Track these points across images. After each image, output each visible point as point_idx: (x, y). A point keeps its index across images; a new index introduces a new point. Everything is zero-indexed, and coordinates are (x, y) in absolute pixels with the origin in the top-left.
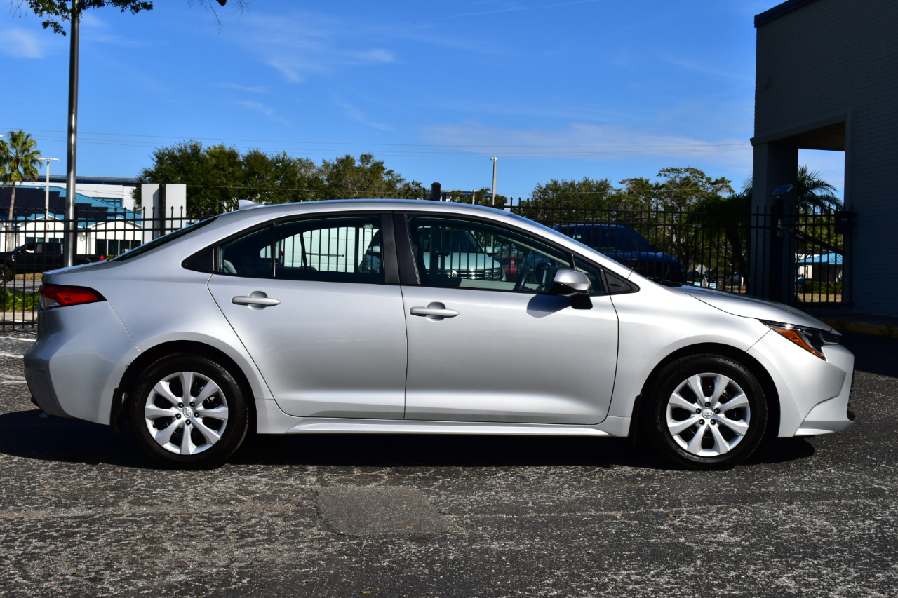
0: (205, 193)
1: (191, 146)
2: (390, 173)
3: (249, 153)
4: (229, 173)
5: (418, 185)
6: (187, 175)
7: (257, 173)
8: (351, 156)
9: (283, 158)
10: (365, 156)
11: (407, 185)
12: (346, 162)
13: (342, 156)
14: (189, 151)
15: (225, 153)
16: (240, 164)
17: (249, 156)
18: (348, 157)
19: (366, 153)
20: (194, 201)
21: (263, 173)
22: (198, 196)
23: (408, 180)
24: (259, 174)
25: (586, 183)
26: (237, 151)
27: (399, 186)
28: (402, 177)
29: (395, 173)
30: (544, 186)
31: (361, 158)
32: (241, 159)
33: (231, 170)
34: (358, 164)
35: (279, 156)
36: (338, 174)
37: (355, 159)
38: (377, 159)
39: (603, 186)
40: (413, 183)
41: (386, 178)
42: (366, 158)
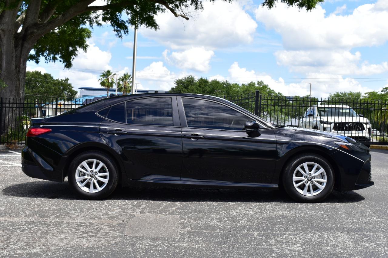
9: (226, 83)
25: (351, 94)
34: (257, 85)
38: (265, 83)
39: (359, 95)
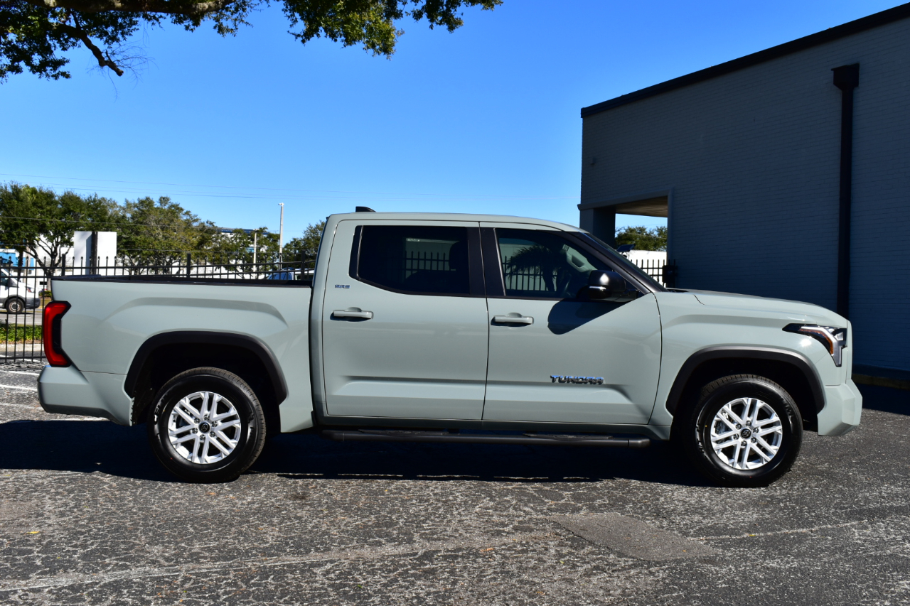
0: (25, 227)
1: (12, 186)
2: (187, 213)
3: (63, 194)
4: (47, 211)
5: (211, 224)
6: (8, 211)
7: (72, 211)
8: (151, 198)
10: (164, 198)
11: (203, 224)
12: (147, 203)
13: (143, 197)
14: (10, 190)
15: (43, 194)
16: (56, 203)
17: (64, 196)
18: (148, 199)
19: (164, 196)
20: (15, 234)
21: (77, 211)
22: (19, 230)
23: (204, 220)
24: (74, 212)
26: (54, 192)
27: (195, 224)
28: (198, 217)
29: (193, 213)
30: (314, 226)
31: (160, 200)
32: (57, 198)
33: (48, 208)
34: (157, 205)
35: (91, 197)
36: (142, 213)
37: (154, 200)
38: (174, 201)
40: (207, 222)
41: (185, 218)
42: (164, 200)
